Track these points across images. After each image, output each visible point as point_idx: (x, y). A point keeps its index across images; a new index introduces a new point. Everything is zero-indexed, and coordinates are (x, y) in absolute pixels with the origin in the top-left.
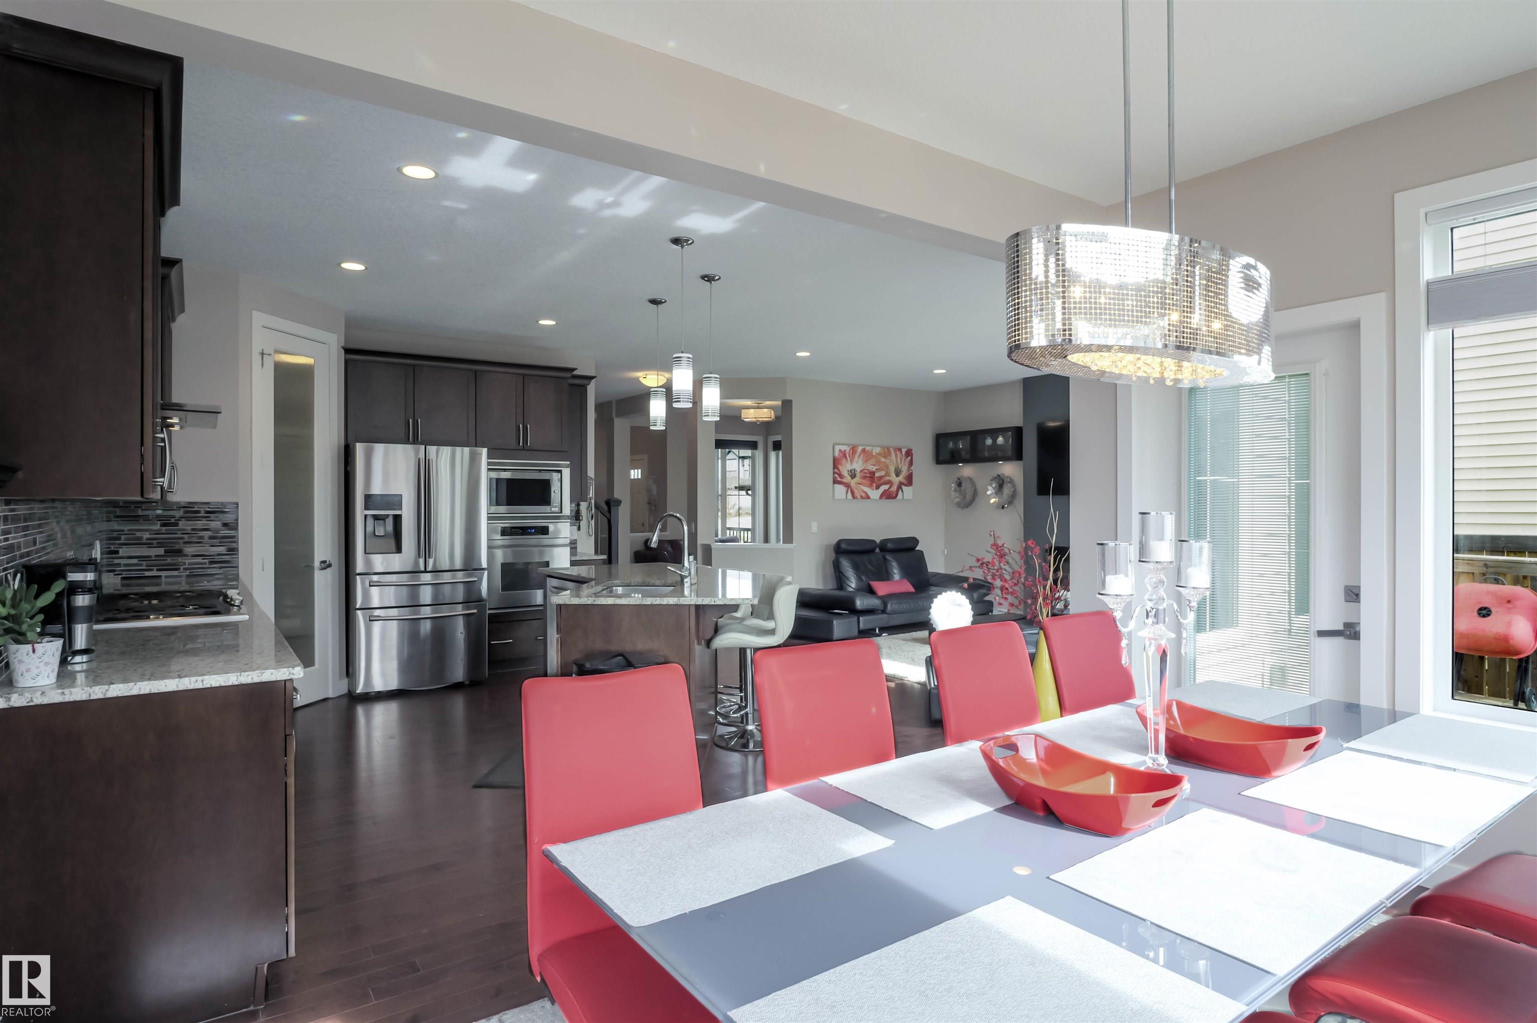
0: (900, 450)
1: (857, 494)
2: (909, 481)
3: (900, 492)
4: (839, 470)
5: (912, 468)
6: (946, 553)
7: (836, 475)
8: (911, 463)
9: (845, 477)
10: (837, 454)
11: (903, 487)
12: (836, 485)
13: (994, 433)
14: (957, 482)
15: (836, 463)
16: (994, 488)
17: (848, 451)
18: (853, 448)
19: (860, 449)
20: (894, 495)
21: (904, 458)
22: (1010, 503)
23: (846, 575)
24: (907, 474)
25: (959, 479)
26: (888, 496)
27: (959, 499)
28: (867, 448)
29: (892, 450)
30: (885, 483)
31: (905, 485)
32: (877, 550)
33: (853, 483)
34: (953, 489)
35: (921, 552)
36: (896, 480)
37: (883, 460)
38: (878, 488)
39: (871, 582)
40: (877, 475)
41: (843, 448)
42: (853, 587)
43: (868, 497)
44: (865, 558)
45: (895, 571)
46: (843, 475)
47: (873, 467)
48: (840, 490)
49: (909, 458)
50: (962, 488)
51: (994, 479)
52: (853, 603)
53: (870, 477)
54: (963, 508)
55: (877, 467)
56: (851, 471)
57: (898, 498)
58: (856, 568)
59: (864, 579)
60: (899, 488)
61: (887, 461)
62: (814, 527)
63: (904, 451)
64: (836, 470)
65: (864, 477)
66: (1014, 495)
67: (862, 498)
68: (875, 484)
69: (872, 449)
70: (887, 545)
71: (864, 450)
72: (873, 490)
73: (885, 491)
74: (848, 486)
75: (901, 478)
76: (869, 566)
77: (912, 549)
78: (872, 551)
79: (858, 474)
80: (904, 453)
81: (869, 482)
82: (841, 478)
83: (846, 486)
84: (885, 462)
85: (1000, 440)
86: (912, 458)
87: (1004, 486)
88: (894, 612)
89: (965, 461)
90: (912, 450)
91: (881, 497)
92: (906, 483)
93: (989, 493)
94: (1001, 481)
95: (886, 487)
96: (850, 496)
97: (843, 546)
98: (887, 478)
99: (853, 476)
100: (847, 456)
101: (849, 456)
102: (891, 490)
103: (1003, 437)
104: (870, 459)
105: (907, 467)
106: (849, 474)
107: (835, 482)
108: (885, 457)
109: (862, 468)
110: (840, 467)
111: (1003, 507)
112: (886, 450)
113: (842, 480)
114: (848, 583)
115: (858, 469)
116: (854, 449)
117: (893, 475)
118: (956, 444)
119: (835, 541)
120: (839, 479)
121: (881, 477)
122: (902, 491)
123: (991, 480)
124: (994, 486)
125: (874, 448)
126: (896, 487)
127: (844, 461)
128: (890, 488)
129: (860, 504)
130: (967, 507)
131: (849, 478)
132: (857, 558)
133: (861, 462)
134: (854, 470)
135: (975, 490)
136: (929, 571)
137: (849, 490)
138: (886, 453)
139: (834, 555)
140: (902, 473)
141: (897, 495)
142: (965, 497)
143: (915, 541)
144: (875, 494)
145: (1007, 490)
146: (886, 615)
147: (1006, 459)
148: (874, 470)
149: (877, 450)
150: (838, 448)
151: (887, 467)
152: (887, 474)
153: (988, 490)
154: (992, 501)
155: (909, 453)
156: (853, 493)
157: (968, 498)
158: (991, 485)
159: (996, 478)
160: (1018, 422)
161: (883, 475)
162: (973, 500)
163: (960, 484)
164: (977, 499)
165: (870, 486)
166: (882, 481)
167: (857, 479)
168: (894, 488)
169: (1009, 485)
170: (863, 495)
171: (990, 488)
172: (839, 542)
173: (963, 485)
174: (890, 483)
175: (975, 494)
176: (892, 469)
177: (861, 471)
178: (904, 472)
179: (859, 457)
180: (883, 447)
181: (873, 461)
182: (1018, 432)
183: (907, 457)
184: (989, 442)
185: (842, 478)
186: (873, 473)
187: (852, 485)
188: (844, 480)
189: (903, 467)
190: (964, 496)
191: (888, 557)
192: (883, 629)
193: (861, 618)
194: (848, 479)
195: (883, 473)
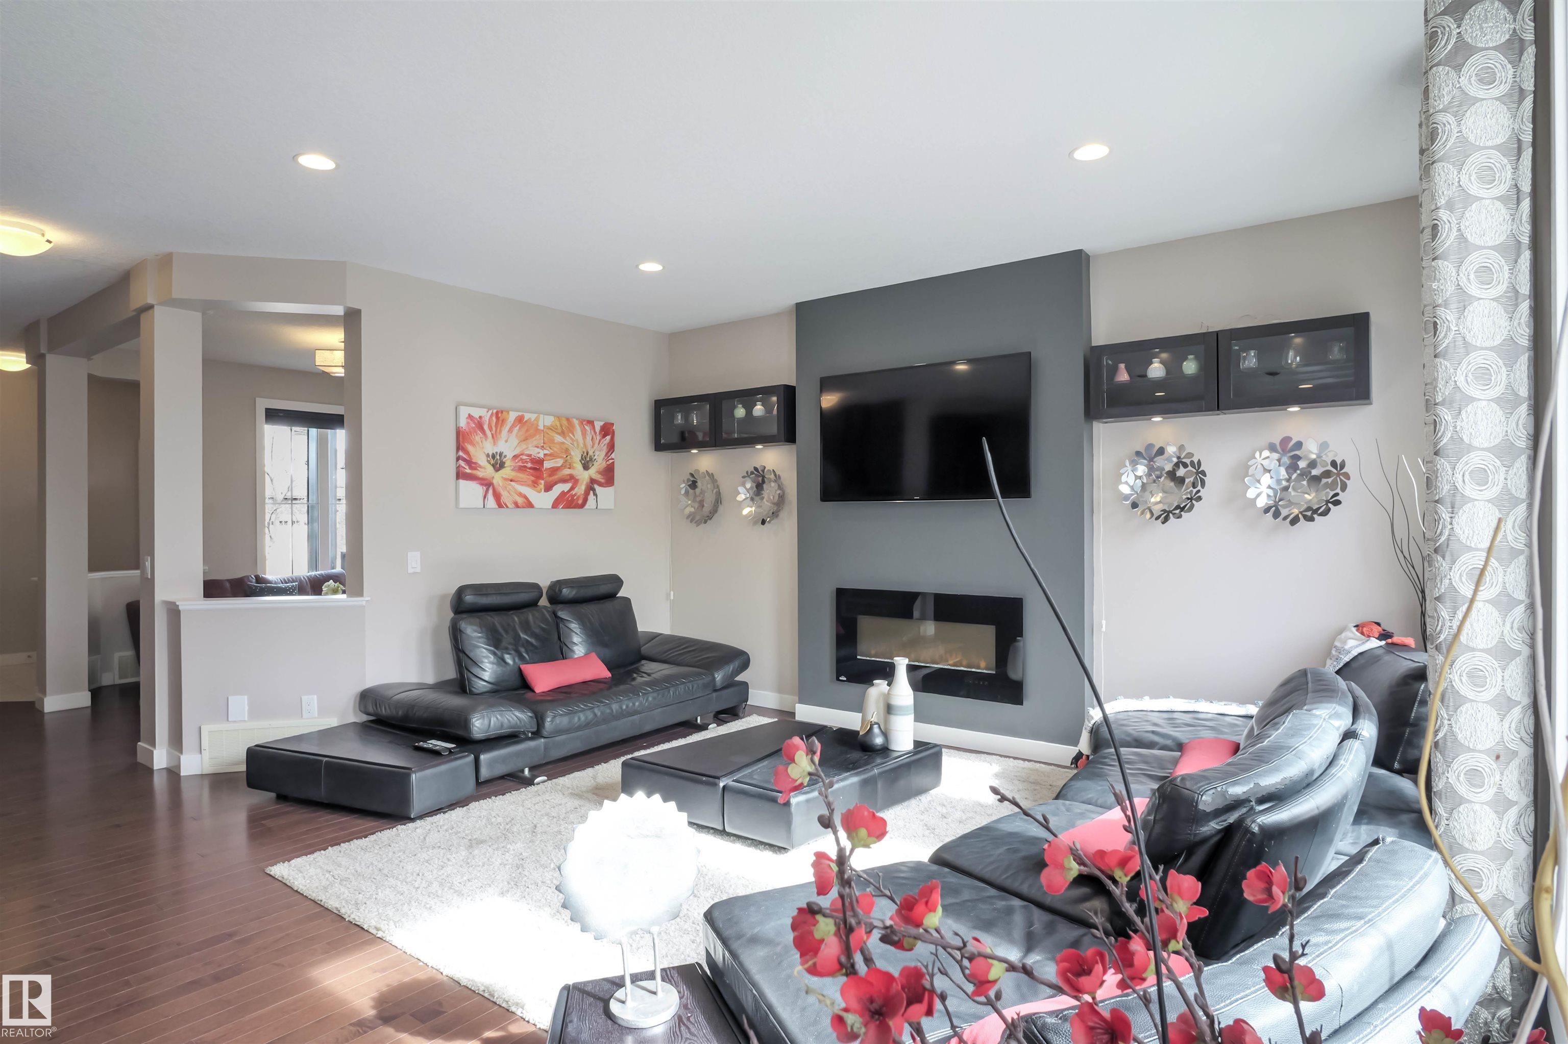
0: (591, 423)
1: (506, 498)
2: (608, 476)
3: (591, 497)
4: (467, 452)
5: (613, 456)
6: (672, 598)
7: (462, 463)
8: (611, 447)
9: (480, 467)
10: (463, 423)
11: (596, 487)
12: (462, 482)
13: (748, 396)
14: (688, 480)
15: (461, 439)
16: (748, 490)
17: (486, 419)
18: (497, 413)
19: (512, 416)
20: (580, 502)
21: (598, 438)
22: (775, 514)
23: (471, 655)
24: (604, 465)
25: (692, 475)
26: (568, 502)
27: (692, 510)
28: (527, 416)
29: (576, 422)
30: (564, 481)
31: (600, 485)
32: (544, 602)
33: (498, 478)
34: (683, 492)
35: (627, 601)
36: (584, 476)
37: (558, 438)
38: (548, 488)
39: (523, 667)
40: (547, 465)
41: (476, 413)
42: (487, 678)
43: (530, 505)
44: (516, 618)
45: (576, 639)
46: (475, 463)
47: (538, 450)
48: (471, 492)
49: (608, 438)
50: (698, 491)
51: (748, 475)
52: (466, 724)
53: (534, 469)
54: (698, 523)
55: (546, 452)
56: (494, 456)
57: (587, 507)
58: (495, 641)
59: (510, 661)
60: (590, 488)
61: (568, 442)
62: (414, 561)
63: (598, 425)
64: (461, 453)
65: (522, 469)
66: (781, 501)
67: (517, 505)
68: (542, 482)
69: (537, 419)
70: (561, 591)
71: (520, 420)
72: (539, 492)
73: (563, 494)
74: (487, 484)
75: (593, 472)
76: (522, 636)
77: (611, 596)
78: (533, 604)
79: (508, 463)
80: (598, 429)
81: (533, 478)
82: (471, 468)
83: (482, 484)
84: (563, 443)
85: (759, 410)
86: (612, 439)
87: (765, 486)
88: (559, 732)
89: (701, 445)
90: (613, 424)
91: (555, 505)
92: (603, 481)
93: (741, 497)
94: (760, 479)
95: (566, 487)
96: (491, 502)
97: (469, 598)
98: (567, 472)
99: (499, 465)
100: (486, 427)
101: (490, 428)
102: (573, 492)
103: (762, 405)
104: (532, 436)
105: (603, 453)
106: (489, 462)
107: (460, 475)
108: (563, 434)
109: (517, 452)
110: (470, 448)
111: (763, 522)
112: (565, 422)
113: (474, 472)
114: (475, 670)
115: (509, 454)
116: (499, 416)
117: (579, 466)
118: (686, 418)
119: (453, 590)
120: (468, 471)
121: (554, 470)
122: (595, 494)
123: (744, 477)
124: (748, 485)
125: (542, 416)
126: (583, 487)
127: (478, 437)
128: (572, 489)
129: (513, 518)
130: (705, 522)
131: (490, 469)
132: (496, 619)
133: (514, 441)
134: (501, 454)
135: (719, 494)
136: (639, 630)
137: (491, 491)
138: (565, 427)
139: (452, 615)
140: (595, 463)
141: (585, 500)
142: (703, 506)
143: (616, 581)
144: (543, 499)
145: (770, 491)
146: (542, 740)
147: (767, 440)
148: (541, 456)
149: (549, 421)
150: (464, 412)
151: (567, 451)
152: (568, 464)
153: (739, 493)
154: (746, 511)
155: (607, 430)
156: (497, 497)
157: (708, 506)
158: (743, 485)
159: (752, 473)
160: (790, 379)
161: (559, 465)
162: (714, 511)
163: (693, 485)
164: (721, 509)
165: (534, 484)
166: (556, 477)
167: (507, 472)
168: (580, 490)
169: (773, 484)
170: (520, 501)
171: (741, 489)
172: (461, 591)
173: (699, 484)
174: (572, 479)
175: (718, 500)
176: (576, 456)
177: (515, 457)
178: (600, 462)
179: (510, 431)
180: (559, 418)
181: (538, 439)
182: (788, 395)
183: (604, 436)
184: (740, 412)
185: (475, 469)
186: (540, 462)
187: (495, 482)
188: (480, 473)
189: (597, 453)
190: (701, 505)
191: (562, 614)
192: (536, 769)
193: (482, 757)
194: (487, 471)
195: (559, 462)
